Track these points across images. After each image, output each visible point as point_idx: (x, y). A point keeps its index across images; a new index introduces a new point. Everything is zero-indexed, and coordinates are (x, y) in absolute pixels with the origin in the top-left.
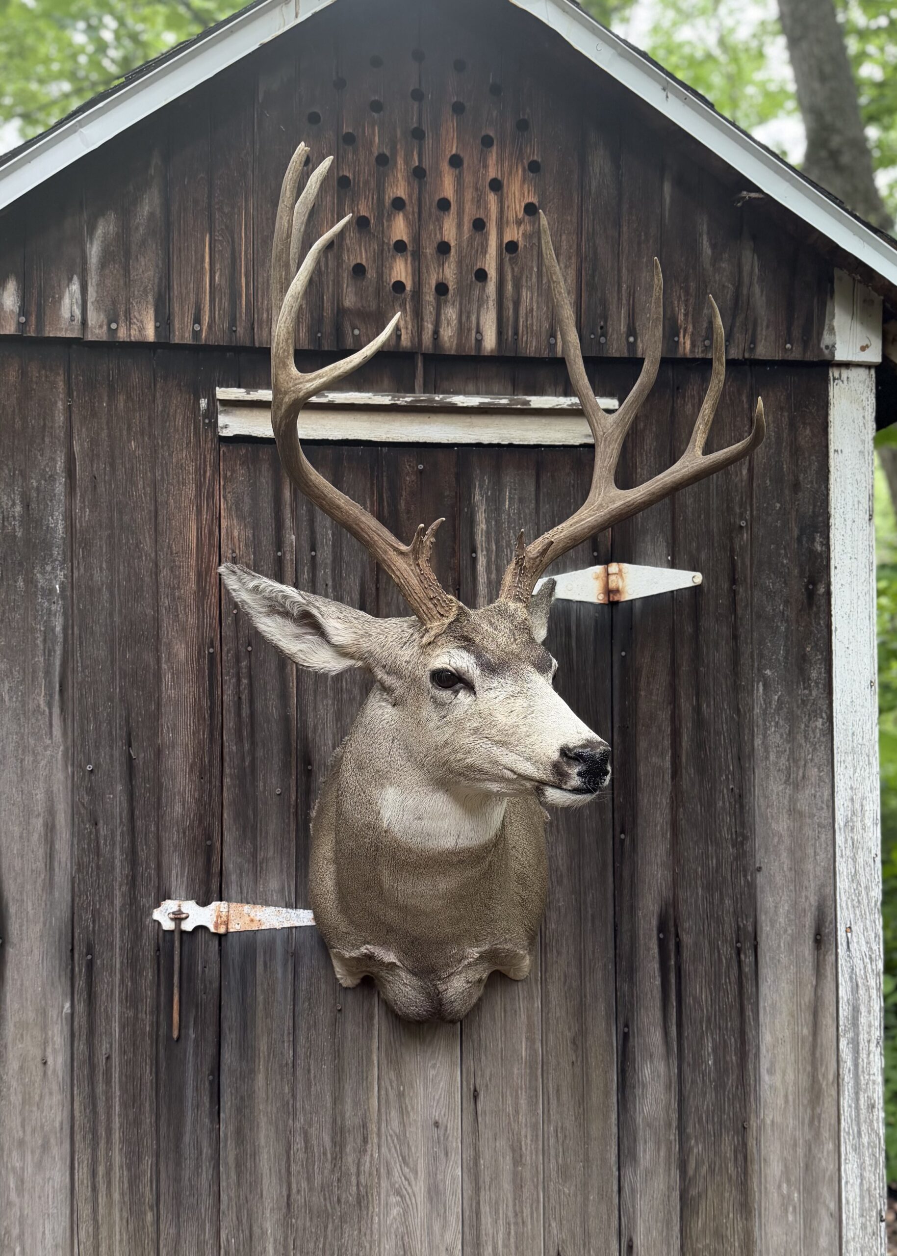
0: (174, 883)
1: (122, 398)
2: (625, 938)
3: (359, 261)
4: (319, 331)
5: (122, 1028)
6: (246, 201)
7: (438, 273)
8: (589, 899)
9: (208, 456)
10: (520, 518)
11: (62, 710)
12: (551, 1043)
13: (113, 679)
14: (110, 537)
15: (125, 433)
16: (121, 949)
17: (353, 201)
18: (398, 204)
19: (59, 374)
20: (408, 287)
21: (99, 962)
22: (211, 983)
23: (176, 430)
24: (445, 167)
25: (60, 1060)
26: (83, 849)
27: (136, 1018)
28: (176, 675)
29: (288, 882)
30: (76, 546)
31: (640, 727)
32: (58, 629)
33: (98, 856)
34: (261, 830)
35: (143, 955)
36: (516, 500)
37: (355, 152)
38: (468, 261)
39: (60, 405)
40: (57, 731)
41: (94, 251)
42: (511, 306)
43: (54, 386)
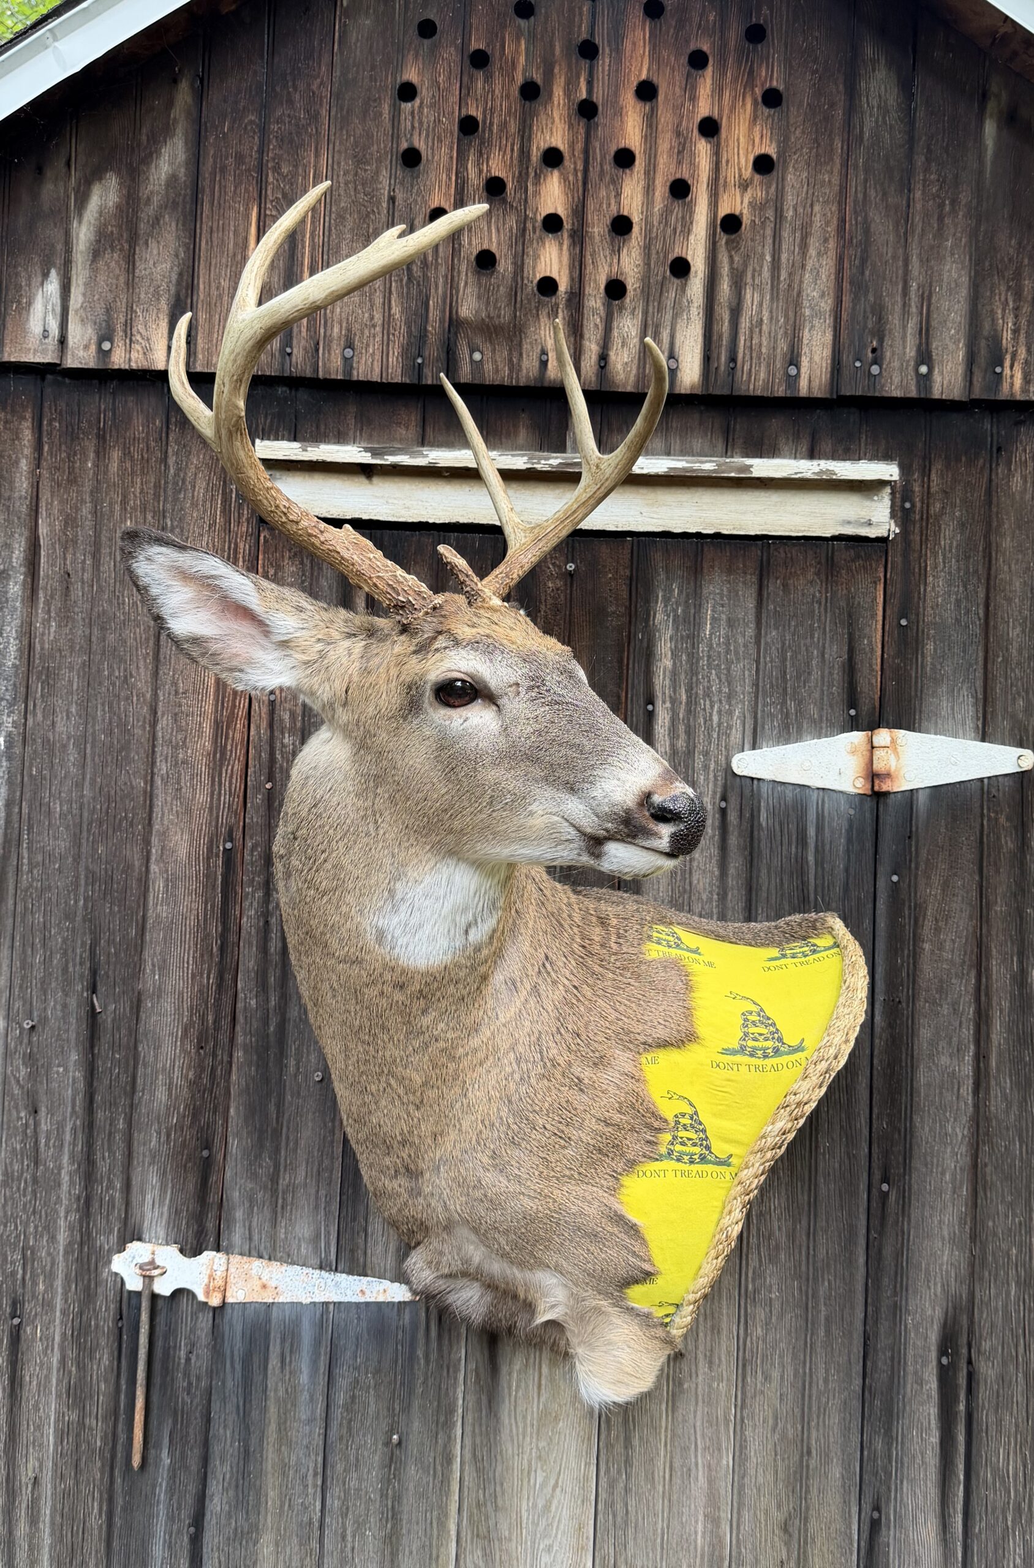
0: (148, 1215)
1: (116, 454)
2: (882, 1360)
3: (485, 247)
4: (419, 355)
5: (61, 1436)
6: (317, 156)
7: (611, 265)
8: (822, 1291)
9: (241, 545)
10: (728, 652)
12: (746, 1527)
13: (77, 885)
14: (85, 665)
15: (117, 508)
16: (64, 1313)
17: (481, 154)
18: (553, 158)
19: (24, 418)
20: (563, 286)
21: (28, 1330)
22: (198, 1378)
23: (194, 505)
24: (629, 99)
26: (14, 1150)
27: (81, 1424)
28: (171, 882)
29: (327, 1226)
30: (33, 678)
31: (920, 1004)
33: (36, 1163)
34: (288, 1138)
35: (97, 1326)
36: (723, 623)
37: (488, 78)
38: (659, 245)
39: (23, 465)
41: (83, 234)
42: (726, 316)
43: (17, 436)
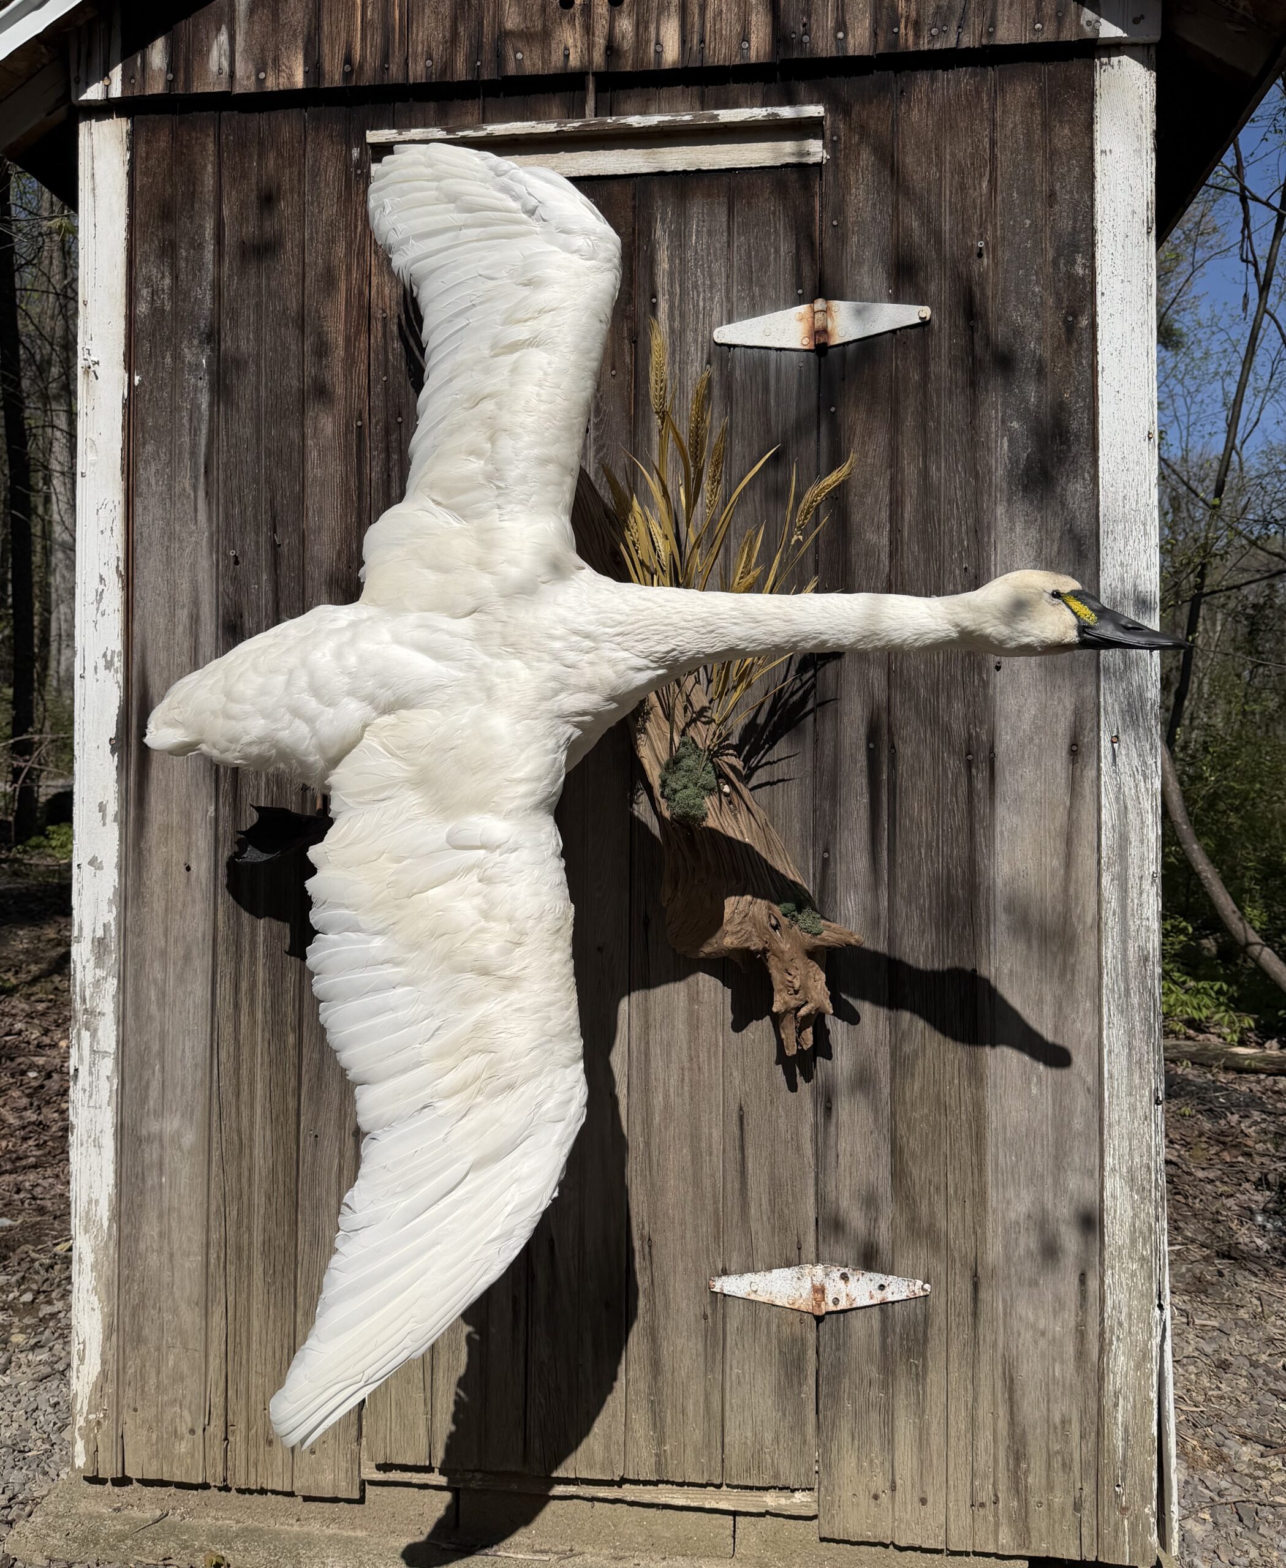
1: (272, 156)
2: (828, 749)
4: (478, 60)
9: (360, 210)
10: (709, 254)
11: (207, 493)
13: (258, 457)
14: (258, 305)
19: (209, 135)
23: (327, 185)
25: (204, 866)
28: (322, 452)
31: (851, 498)
32: (204, 406)
36: (705, 234)
39: (210, 168)
40: (202, 516)
42: (696, 11)
43: (204, 148)
